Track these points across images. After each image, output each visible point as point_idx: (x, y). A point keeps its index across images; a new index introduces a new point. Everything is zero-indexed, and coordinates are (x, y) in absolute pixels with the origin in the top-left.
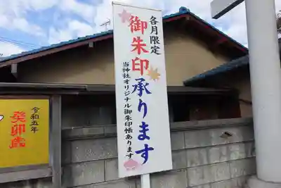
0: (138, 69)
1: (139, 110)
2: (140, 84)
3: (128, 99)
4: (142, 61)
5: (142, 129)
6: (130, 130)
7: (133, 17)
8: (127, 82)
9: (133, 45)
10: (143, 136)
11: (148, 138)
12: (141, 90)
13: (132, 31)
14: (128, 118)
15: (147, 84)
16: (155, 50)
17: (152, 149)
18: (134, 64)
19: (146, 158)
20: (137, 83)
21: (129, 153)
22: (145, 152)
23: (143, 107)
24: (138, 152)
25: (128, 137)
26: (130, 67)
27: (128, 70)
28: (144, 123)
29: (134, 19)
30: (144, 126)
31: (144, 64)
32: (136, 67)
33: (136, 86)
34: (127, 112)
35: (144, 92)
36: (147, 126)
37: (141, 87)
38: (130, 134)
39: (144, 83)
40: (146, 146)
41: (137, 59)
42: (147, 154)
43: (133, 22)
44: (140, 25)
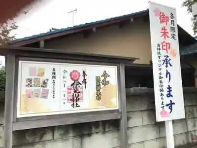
0: (165, 49)
1: (167, 77)
2: (166, 59)
3: (160, 69)
4: (166, 44)
5: (168, 90)
6: (162, 90)
8: (159, 57)
9: (162, 32)
10: (169, 95)
11: (172, 96)
12: (167, 63)
13: (161, 22)
14: (161, 82)
15: (170, 60)
16: (173, 37)
17: (174, 103)
18: (163, 46)
19: (171, 110)
20: (164, 58)
21: (162, 106)
22: (171, 105)
23: (168, 75)
24: (167, 105)
25: (162, 95)
26: (161, 47)
27: (160, 49)
28: (169, 86)
29: (162, 14)
30: (169, 88)
31: (168, 45)
32: (165, 47)
33: (164, 61)
34: (161, 78)
35: (168, 65)
36: (171, 88)
37: (167, 62)
38: (163, 93)
39: (168, 58)
40: (171, 101)
41: (164, 42)
42: (171, 106)
43: (161, 16)
44: (165, 19)
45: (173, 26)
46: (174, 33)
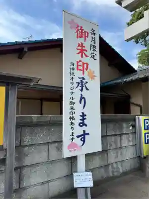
0: (80, 70)
1: (80, 102)
2: (82, 82)
3: (72, 93)
4: (84, 63)
5: (81, 118)
6: (73, 118)
7: (78, 26)
8: (72, 78)
9: (78, 49)
10: (82, 124)
11: (86, 125)
12: (82, 87)
13: (77, 38)
14: (72, 108)
15: (87, 82)
16: (93, 56)
17: (88, 134)
18: (78, 65)
19: (84, 141)
20: (79, 81)
21: (71, 137)
22: (83, 136)
23: (83, 100)
24: (78, 137)
25: (72, 123)
26: (75, 67)
27: (73, 69)
28: (83, 113)
29: (79, 28)
30: (83, 115)
31: (85, 65)
32: (80, 67)
33: (79, 83)
34: (72, 103)
35: (84, 88)
36: (85, 115)
37: (82, 84)
38: (73, 121)
39: (84, 81)
40: (84, 131)
41: (80, 61)
42: (84, 138)
43: (78, 30)
44: (84, 34)
45: (93, 44)
46: (95, 52)
